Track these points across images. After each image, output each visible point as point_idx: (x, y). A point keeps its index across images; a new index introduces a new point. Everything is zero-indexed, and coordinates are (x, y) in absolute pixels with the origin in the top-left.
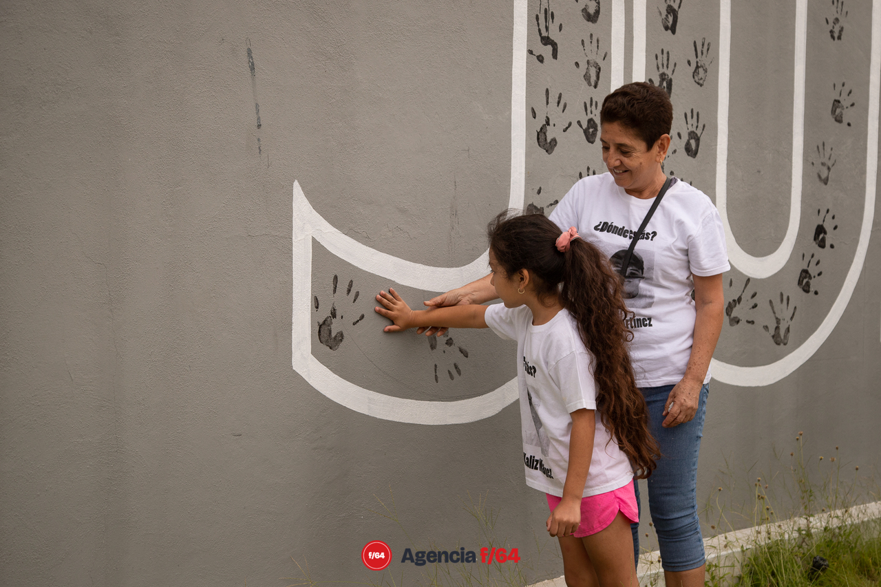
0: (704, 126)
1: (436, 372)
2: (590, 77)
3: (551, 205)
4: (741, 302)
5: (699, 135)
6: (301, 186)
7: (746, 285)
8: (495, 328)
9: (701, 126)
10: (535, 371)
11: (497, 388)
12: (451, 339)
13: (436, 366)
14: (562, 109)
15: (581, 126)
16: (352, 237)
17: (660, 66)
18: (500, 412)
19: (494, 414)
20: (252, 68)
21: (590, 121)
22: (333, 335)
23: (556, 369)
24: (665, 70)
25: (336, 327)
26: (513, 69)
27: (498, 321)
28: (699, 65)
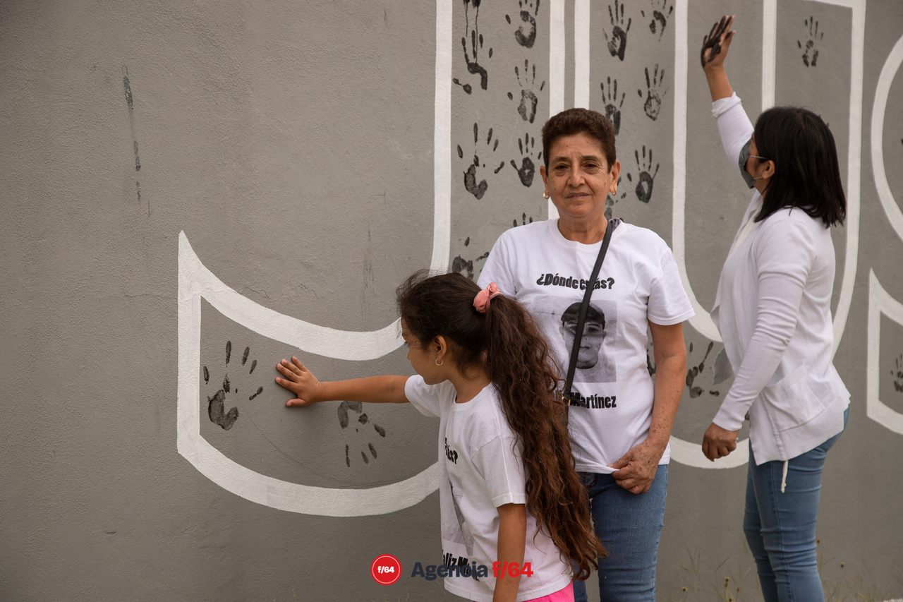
0: (658, 166)
1: (347, 454)
2: (525, 110)
3: (481, 258)
4: (704, 370)
5: (652, 177)
6: (188, 238)
7: (709, 350)
8: (417, 403)
9: (654, 166)
10: (456, 457)
11: (419, 472)
12: (365, 415)
13: (347, 447)
14: (493, 147)
15: (515, 167)
16: (249, 297)
17: (606, 97)
18: (423, 501)
19: (415, 503)
20: (130, 100)
21: (526, 161)
22: (226, 412)
23: (480, 456)
24: (612, 102)
25: (229, 402)
26: (436, 101)
27: (420, 393)
28: (652, 95)
